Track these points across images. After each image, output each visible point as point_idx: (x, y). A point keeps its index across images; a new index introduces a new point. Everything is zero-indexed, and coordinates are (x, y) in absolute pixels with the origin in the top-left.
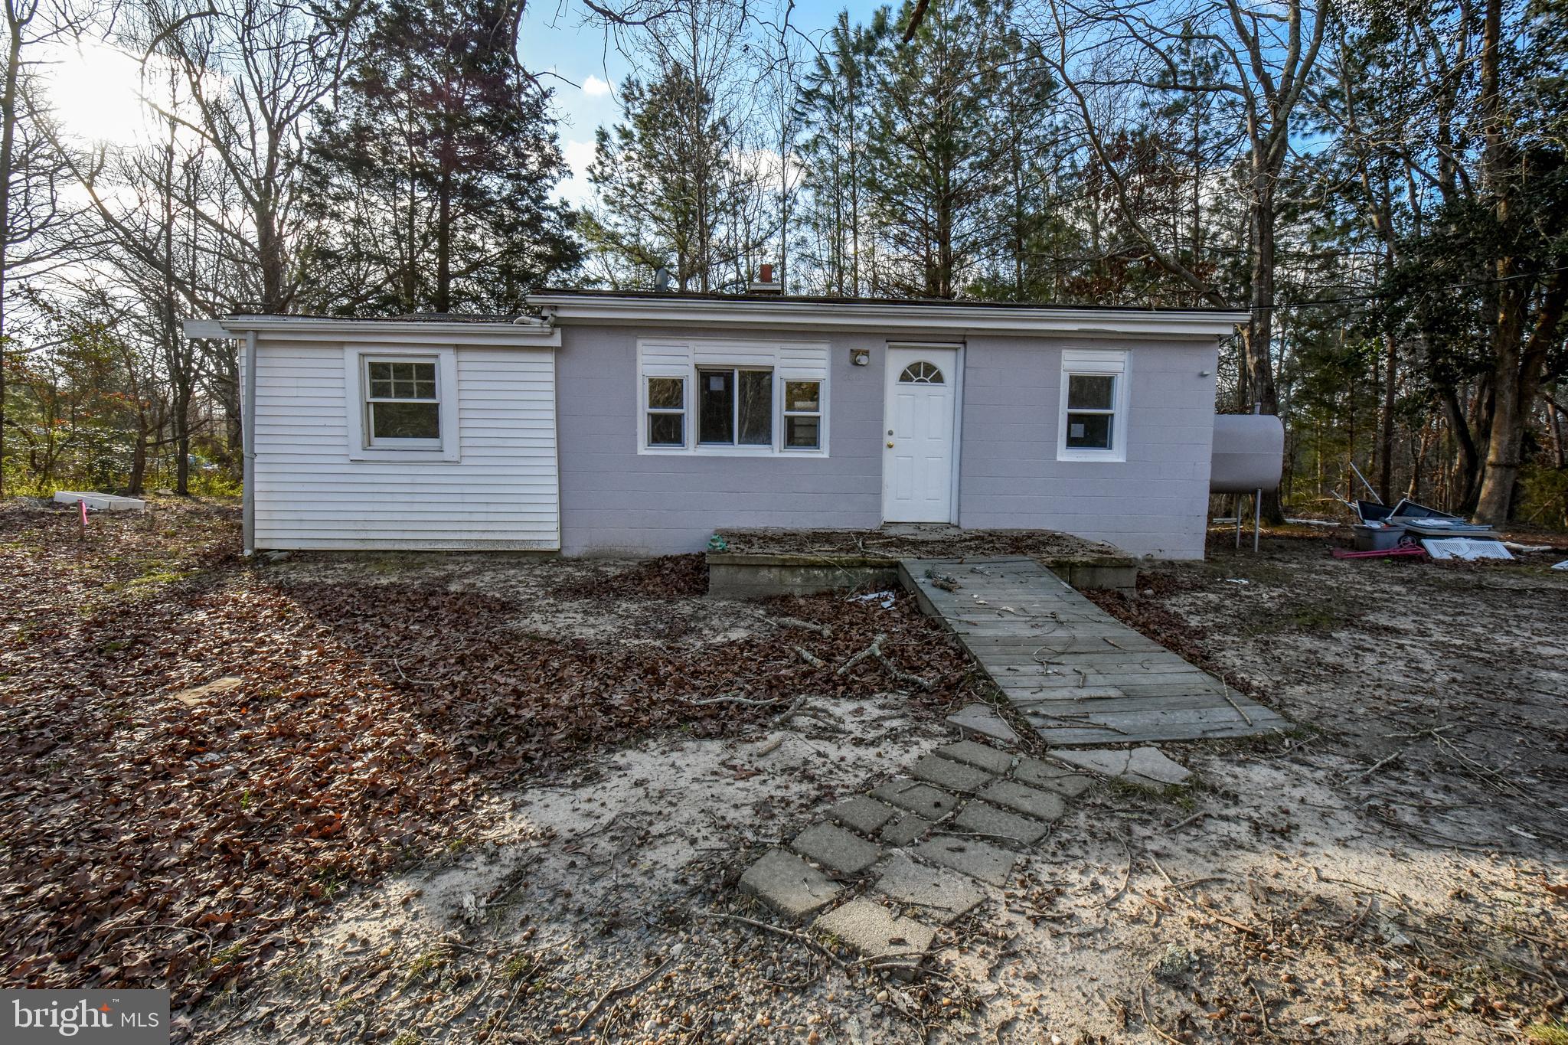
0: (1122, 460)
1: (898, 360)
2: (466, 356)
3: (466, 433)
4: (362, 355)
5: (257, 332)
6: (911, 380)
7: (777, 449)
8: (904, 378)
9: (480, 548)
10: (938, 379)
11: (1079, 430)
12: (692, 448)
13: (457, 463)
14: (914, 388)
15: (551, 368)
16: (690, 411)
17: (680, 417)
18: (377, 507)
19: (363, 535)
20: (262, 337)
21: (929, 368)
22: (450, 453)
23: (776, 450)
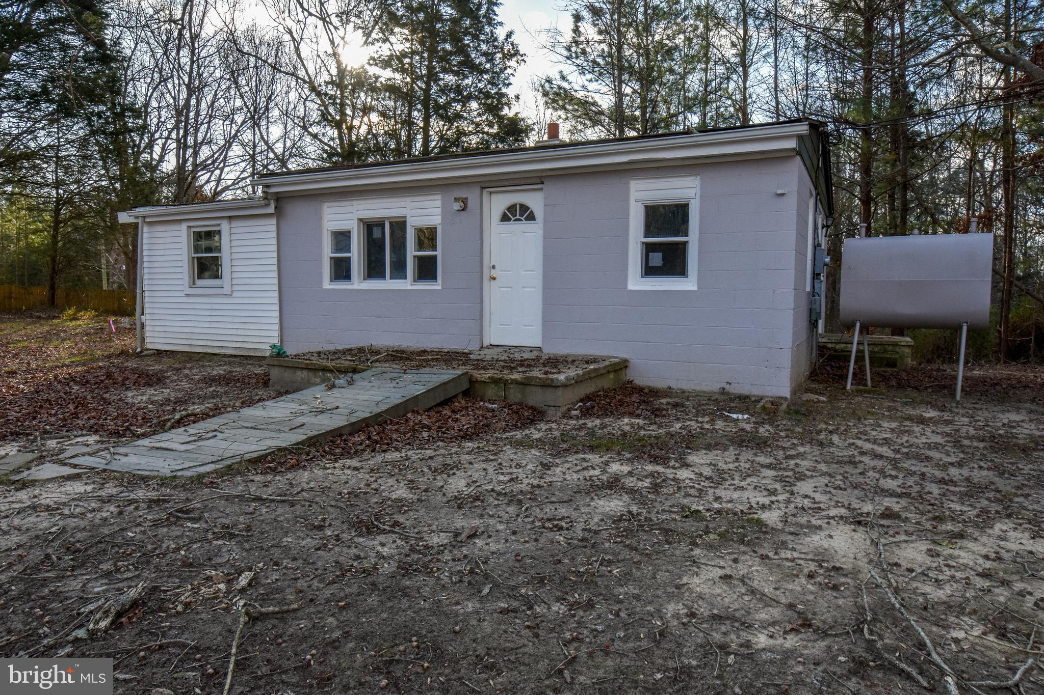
0: (694, 288)
1: (499, 203)
2: (235, 224)
3: (235, 276)
4: (189, 227)
5: (144, 217)
6: (509, 219)
7: (409, 283)
8: (505, 218)
9: (241, 353)
10: (531, 217)
11: (657, 259)
12: (358, 283)
13: (229, 295)
14: (512, 226)
15: (274, 228)
16: (356, 254)
17: (349, 259)
18: (196, 324)
19: (190, 342)
20: (147, 220)
21: (524, 208)
22: (227, 290)
23: (407, 284)
